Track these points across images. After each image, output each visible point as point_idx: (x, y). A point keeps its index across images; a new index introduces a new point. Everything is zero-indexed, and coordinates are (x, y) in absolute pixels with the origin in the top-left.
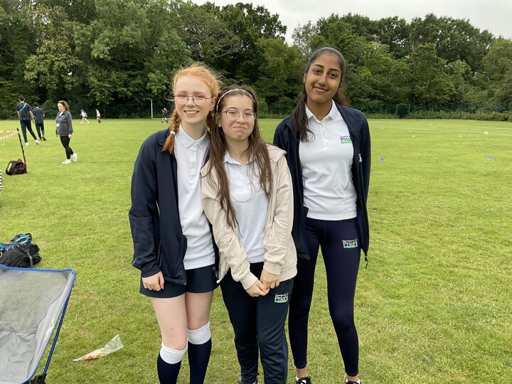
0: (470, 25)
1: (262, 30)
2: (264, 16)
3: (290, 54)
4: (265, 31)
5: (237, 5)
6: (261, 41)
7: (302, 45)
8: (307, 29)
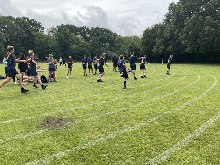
0: (110, 31)
1: (34, 28)
2: (35, 23)
3: (47, 38)
4: (35, 28)
5: (23, 18)
6: (35, 33)
7: (51, 34)
8: (53, 29)
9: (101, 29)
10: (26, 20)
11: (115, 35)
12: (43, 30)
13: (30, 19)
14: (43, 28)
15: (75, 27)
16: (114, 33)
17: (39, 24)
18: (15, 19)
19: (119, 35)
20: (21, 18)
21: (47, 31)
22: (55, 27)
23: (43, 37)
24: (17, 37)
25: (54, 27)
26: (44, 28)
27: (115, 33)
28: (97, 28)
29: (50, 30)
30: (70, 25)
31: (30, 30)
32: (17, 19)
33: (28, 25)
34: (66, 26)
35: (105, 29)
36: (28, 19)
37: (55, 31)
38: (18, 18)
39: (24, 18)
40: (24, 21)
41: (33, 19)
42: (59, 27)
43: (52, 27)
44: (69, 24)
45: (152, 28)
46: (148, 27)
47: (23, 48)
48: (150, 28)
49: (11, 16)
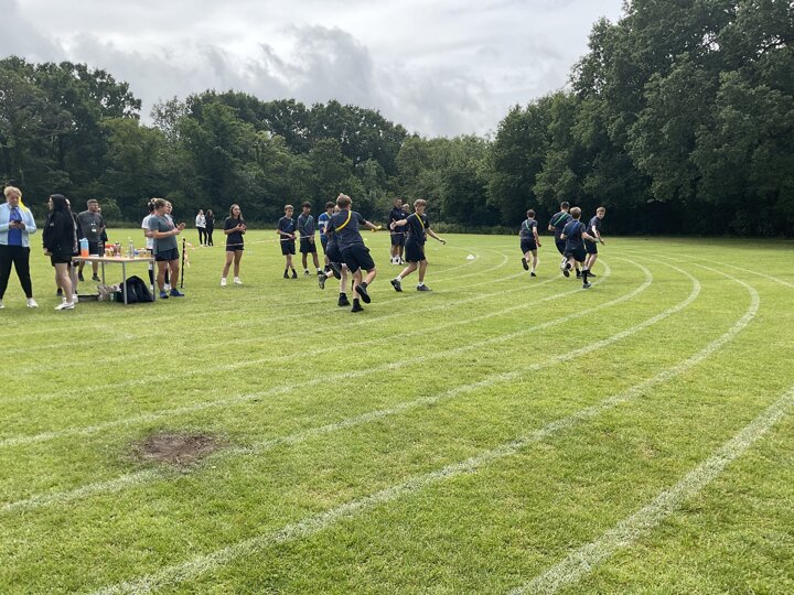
0: (381, 117)
1: (104, 102)
2: (107, 84)
3: (151, 141)
4: (108, 104)
5: (63, 65)
6: (106, 122)
7: (166, 127)
8: (172, 107)
9: (349, 109)
10: (75, 73)
11: (400, 133)
12: (136, 111)
13: (91, 70)
14: (137, 104)
15: (254, 103)
16: (395, 125)
17: (124, 88)
18: (35, 67)
19: (412, 134)
20: (58, 65)
21: (152, 115)
22: (182, 100)
23: (136, 134)
24: (42, 133)
25: (175, 101)
26: (139, 102)
27: (399, 127)
28: (334, 105)
29: (163, 111)
30: (235, 93)
31: (88, 108)
32: (43, 68)
33: (82, 93)
34: (222, 96)
35: (361, 111)
36: (83, 69)
37: (180, 114)
38: (46, 65)
39: (68, 66)
40: (67, 78)
41: (100, 69)
42: (196, 99)
43: (171, 99)
44: (231, 91)
45: (531, 108)
46: (518, 107)
47: (64, 176)
48: (524, 109)
49: (20, 57)
